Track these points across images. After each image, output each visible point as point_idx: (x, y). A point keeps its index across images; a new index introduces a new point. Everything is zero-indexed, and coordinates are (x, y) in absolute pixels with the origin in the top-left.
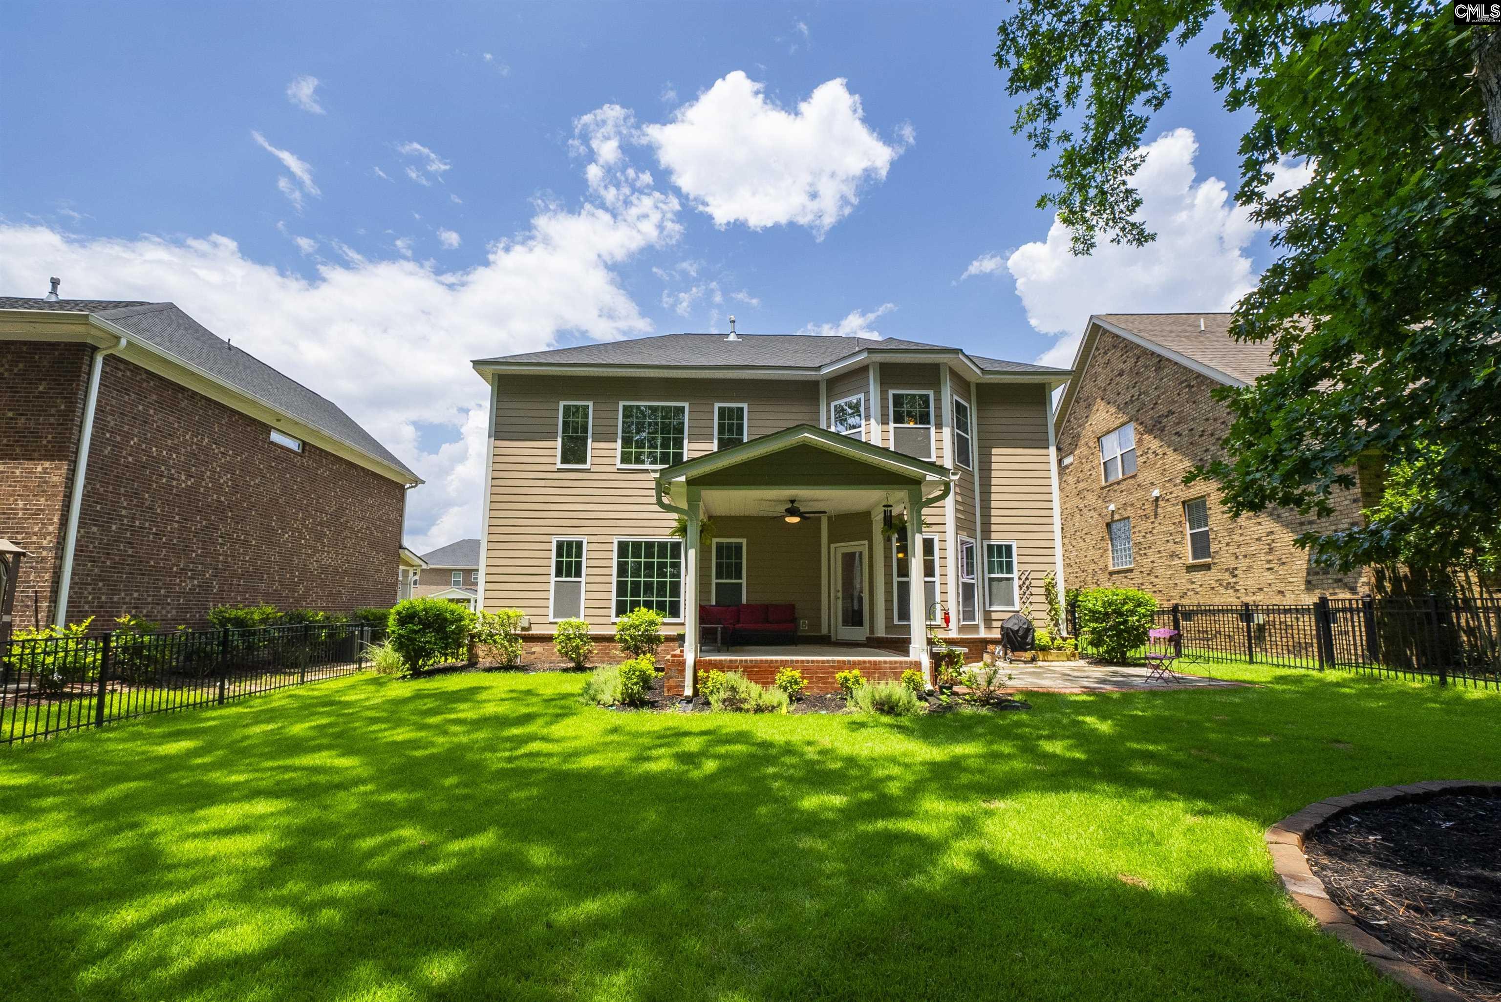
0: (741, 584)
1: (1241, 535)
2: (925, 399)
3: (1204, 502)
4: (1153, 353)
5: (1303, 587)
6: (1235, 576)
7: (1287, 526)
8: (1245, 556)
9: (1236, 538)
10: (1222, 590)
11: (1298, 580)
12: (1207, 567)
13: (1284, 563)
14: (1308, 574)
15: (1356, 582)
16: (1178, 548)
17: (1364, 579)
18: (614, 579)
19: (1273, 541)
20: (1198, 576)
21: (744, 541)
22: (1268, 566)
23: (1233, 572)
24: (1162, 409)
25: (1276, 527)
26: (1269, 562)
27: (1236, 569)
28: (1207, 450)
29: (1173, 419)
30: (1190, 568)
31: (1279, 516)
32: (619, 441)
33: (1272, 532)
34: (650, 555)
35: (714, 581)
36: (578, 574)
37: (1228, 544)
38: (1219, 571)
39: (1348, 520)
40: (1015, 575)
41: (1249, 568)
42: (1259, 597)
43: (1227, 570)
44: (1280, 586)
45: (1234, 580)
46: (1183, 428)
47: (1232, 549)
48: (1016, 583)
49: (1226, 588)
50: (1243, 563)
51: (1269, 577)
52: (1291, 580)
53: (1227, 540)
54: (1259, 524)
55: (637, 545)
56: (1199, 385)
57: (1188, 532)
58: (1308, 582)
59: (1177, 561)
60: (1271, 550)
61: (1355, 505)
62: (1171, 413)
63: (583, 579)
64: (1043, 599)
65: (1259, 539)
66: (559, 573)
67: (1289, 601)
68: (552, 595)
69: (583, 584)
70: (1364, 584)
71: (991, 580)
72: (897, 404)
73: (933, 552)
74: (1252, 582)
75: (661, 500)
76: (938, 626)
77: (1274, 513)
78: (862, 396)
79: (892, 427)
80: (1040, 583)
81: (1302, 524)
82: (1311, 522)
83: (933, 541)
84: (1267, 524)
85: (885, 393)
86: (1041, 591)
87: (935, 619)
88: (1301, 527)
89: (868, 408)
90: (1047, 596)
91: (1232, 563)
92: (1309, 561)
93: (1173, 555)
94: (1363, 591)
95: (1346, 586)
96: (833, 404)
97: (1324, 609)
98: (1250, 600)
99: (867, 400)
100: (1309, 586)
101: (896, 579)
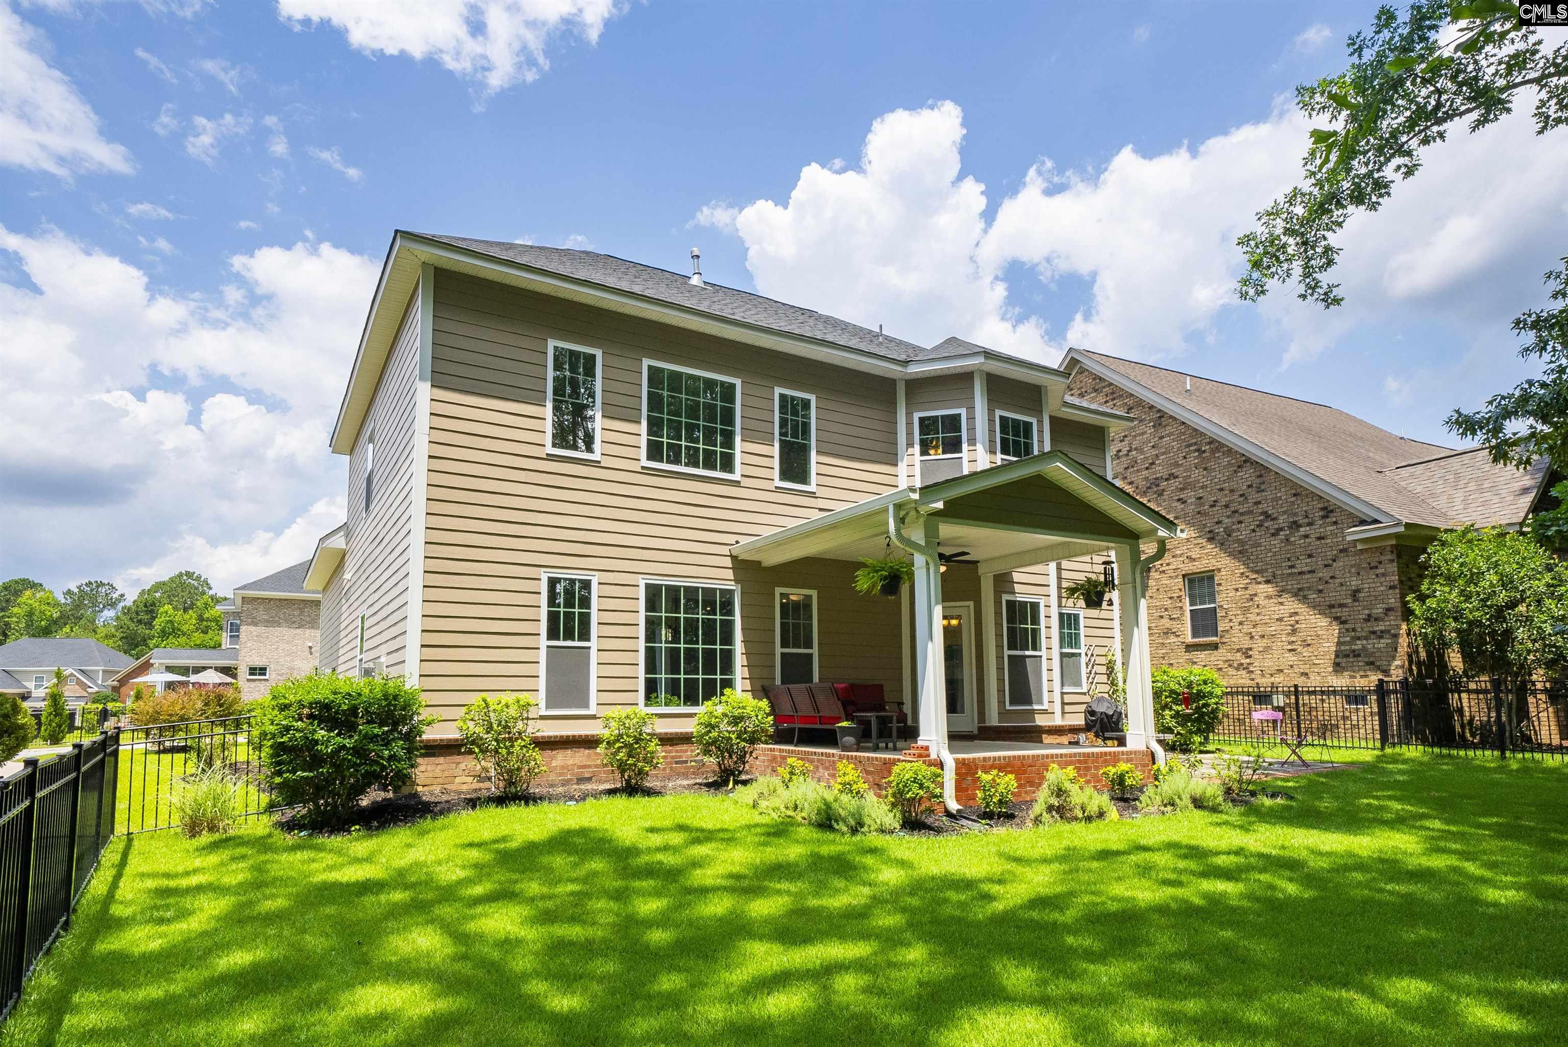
0: (811, 655)
1: (1258, 614)
2: (1028, 426)
3: (1211, 578)
4: (1151, 407)
5: (1331, 669)
6: (1250, 657)
7: (1314, 607)
8: (1263, 636)
9: (1252, 617)
10: (1232, 672)
11: (1326, 663)
12: (1215, 647)
13: (1309, 645)
14: (1337, 656)
15: (1390, 665)
16: (1175, 626)
17: (1398, 663)
18: (641, 645)
19: (1297, 622)
20: (1202, 656)
21: (814, 593)
22: (1290, 647)
23: (1246, 653)
24: (1160, 470)
25: (1302, 608)
26: (1291, 643)
27: (1251, 649)
28: (1219, 523)
29: (1174, 483)
30: (1190, 648)
31: (1305, 597)
32: (644, 423)
33: (1296, 613)
34: (674, 604)
35: (779, 650)
36: (585, 635)
37: (1241, 623)
38: (1230, 651)
39: (1384, 606)
40: (1083, 650)
41: (1267, 649)
42: (1278, 679)
43: (1238, 650)
44: (1305, 668)
45: (1248, 661)
46: (1190, 496)
47: (1246, 628)
48: (1084, 660)
49: (1237, 669)
50: (1260, 644)
51: (1291, 658)
52: (1317, 662)
53: (1240, 618)
54: (1281, 604)
55: (673, 591)
56: (1213, 452)
57: (1188, 608)
58: (1337, 664)
59: (1173, 639)
60: (1294, 632)
61: (1391, 591)
62: (1172, 476)
63: (593, 643)
64: (1104, 679)
65: (1280, 620)
66: (553, 633)
67: (1314, 681)
68: (542, 670)
69: (593, 653)
70: (1397, 667)
71: (1063, 655)
72: (1004, 429)
73: (1035, 620)
74: (1269, 663)
75: (898, 530)
76: (1045, 712)
77: (1299, 594)
78: (963, 412)
79: (999, 458)
80: (1103, 660)
81: (1331, 606)
82: (1341, 606)
83: (1035, 607)
84: (1291, 604)
85: (991, 412)
86: (1103, 669)
87: (1041, 703)
88: (1330, 609)
89: (972, 429)
90: (1109, 676)
91: (1246, 643)
92: (1339, 644)
93: (1167, 632)
94: (1397, 673)
95: (1378, 668)
96: (917, 416)
97: (1382, 691)
98: (1265, 682)
99: (971, 418)
100: (1338, 667)
101: (1007, 653)
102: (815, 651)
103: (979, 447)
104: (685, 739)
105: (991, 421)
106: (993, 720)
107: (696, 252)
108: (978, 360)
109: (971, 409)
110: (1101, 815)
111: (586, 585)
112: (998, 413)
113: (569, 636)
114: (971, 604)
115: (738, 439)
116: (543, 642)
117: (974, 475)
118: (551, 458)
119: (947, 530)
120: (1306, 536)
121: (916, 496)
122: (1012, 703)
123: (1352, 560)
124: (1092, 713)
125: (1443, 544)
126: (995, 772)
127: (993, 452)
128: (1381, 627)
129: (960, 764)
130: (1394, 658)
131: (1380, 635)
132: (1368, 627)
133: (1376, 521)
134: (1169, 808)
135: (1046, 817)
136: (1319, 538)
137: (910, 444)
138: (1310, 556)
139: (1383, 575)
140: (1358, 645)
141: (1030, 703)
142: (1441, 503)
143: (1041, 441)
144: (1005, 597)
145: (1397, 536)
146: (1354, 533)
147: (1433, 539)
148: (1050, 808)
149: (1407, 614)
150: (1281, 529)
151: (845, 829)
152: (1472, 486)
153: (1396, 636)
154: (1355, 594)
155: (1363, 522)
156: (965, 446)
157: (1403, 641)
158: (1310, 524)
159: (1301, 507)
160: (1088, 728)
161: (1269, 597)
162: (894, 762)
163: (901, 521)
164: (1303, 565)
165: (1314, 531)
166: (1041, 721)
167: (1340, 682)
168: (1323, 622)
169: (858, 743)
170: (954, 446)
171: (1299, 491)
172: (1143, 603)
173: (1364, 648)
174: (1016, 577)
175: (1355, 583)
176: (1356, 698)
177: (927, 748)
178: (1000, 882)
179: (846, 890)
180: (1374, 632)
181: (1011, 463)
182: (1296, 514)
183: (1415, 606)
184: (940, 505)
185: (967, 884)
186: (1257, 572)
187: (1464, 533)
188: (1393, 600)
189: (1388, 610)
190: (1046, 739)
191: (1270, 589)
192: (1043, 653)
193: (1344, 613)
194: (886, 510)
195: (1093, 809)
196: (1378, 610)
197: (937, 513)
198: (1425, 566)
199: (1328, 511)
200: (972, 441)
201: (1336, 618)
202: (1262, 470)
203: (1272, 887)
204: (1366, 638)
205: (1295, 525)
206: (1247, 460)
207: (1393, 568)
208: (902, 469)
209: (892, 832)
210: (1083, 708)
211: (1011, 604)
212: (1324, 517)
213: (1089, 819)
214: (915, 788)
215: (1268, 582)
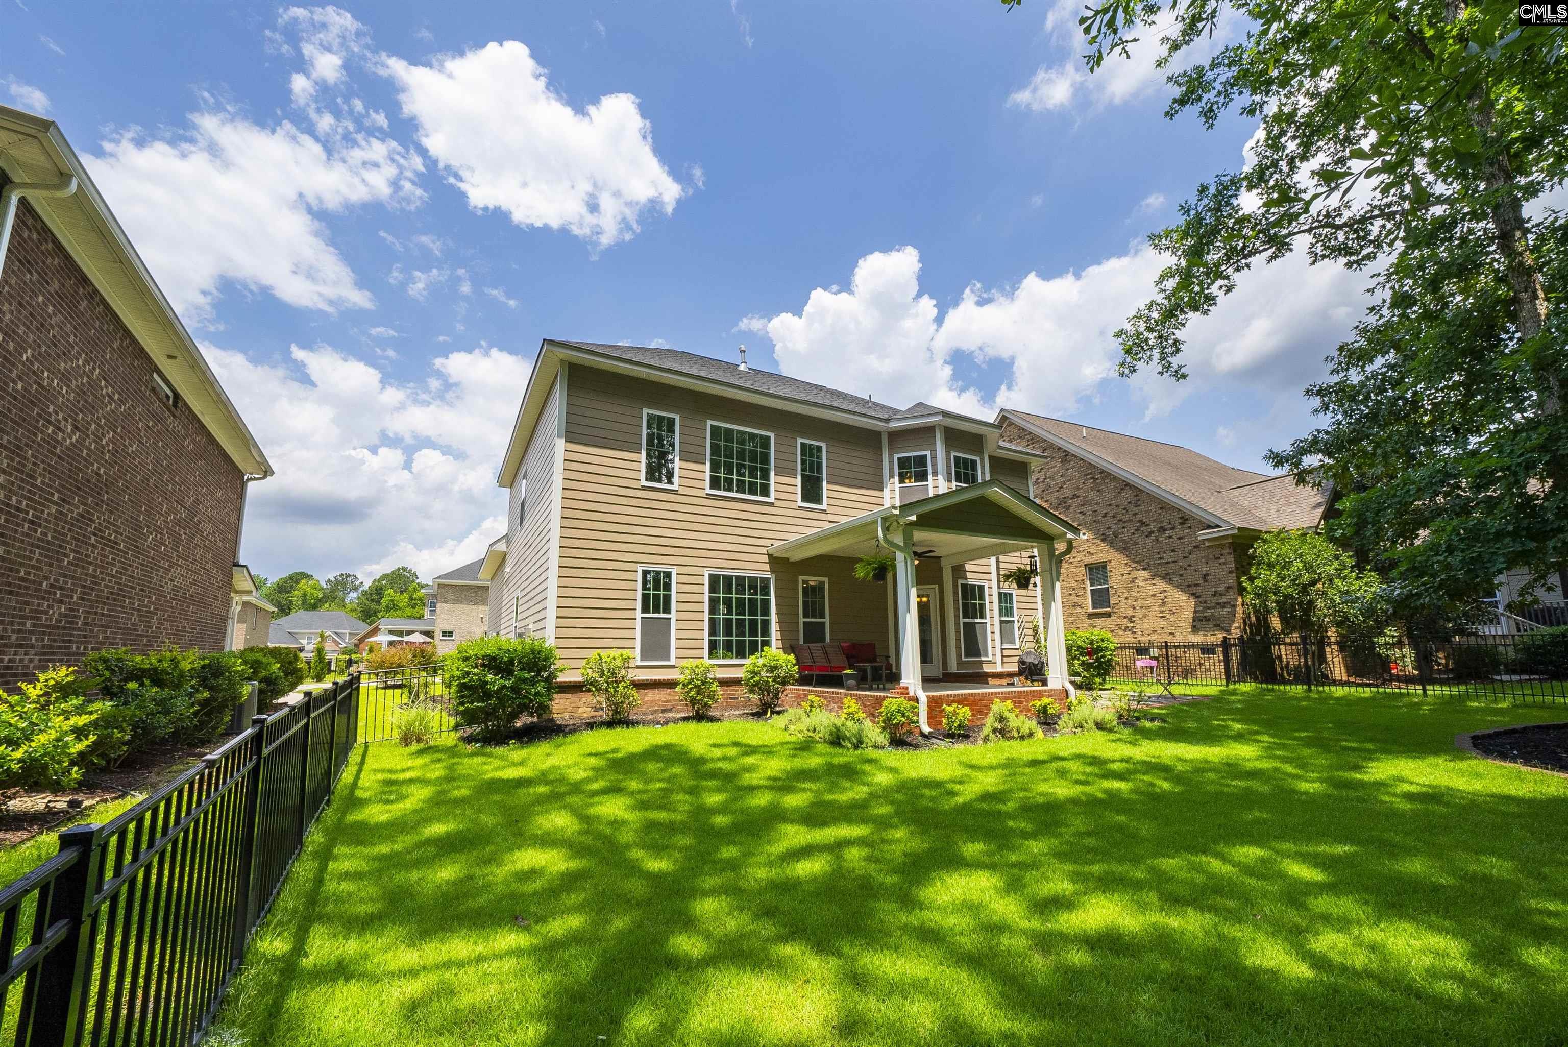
0: (824, 623)
1: (1138, 592)
2: (974, 463)
3: (1105, 567)
4: (1060, 449)
5: (1190, 630)
6: (1133, 622)
7: (1177, 587)
8: (1142, 608)
9: (1134, 594)
10: (1121, 632)
11: (1186, 626)
12: (1109, 615)
13: (1174, 613)
14: (1194, 621)
15: (1231, 627)
16: (1080, 600)
17: (1236, 625)
18: (706, 616)
19: (1166, 597)
20: (1099, 621)
21: (826, 580)
22: (1161, 615)
23: (1131, 619)
24: (1067, 492)
25: (1168, 587)
26: (1162, 612)
27: (1134, 617)
28: (1109, 528)
29: (1078, 501)
30: (1091, 616)
31: (1170, 580)
32: (708, 464)
33: (1165, 591)
34: (729, 589)
35: (802, 620)
36: (667, 610)
37: (1126, 599)
38: (1119, 618)
39: (1225, 585)
40: (1015, 619)
41: (1145, 616)
42: (1153, 637)
43: (1125, 618)
44: (1171, 630)
45: (1132, 625)
46: (1088, 509)
47: (1130, 602)
48: (1016, 625)
49: (1125, 631)
50: (1139, 613)
51: (1163, 623)
52: (1180, 625)
53: (1126, 595)
54: (1154, 584)
55: (728, 579)
56: (1103, 479)
57: (1089, 588)
58: (1194, 627)
59: (1079, 610)
60: (1164, 604)
61: (1230, 575)
62: (1076, 496)
63: (673, 616)
64: (1031, 638)
65: (1154, 596)
66: (645, 609)
67: (1179, 639)
68: (638, 634)
69: (673, 622)
70: (1235, 628)
71: (1001, 622)
72: (957, 465)
73: (982, 597)
74: (1146, 626)
75: (885, 535)
76: (989, 662)
77: (1167, 578)
78: (928, 453)
79: (954, 485)
80: (1030, 625)
81: (1189, 586)
82: (1196, 585)
83: (981, 588)
84: (1161, 585)
85: (948, 453)
86: (1031, 632)
87: (987, 656)
88: (1188, 588)
89: (934, 465)
90: (1034, 636)
91: (1130, 612)
92: (1195, 612)
93: (1075, 605)
94: (1236, 633)
95: (1223, 629)
96: (896, 456)
97: (1226, 644)
98: (1145, 639)
99: (934, 458)
100: (1195, 629)
101: (962, 621)
102: (827, 620)
103: (940, 477)
104: (737, 682)
105: (948, 459)
106: (953, 668)
107: (743, 347)
108: (940, 417)
109: (934, 451)
110: (1031, 735)
111: (668, 575)
112: (953, 454)
113: (656, 610)
114: (936, 586)
115: (772, 474)
116: (639, 615)
117: (937, 497)
118: (644, 488)
119: (919, 535)
120: (1170, 537)
121: (897, 512)
122: (966, 656)
123: (1203, 553)
124: (1023, 663)
125: (1265, 541)
126: (955, 705)
127: (950, 481)
128: (1224, 600)
129: (931, 700)
130: (1233, 622)
131: (1223, 605)
132: (1215, 600)
133: (1218, 526)
134: (1079, 730)
135: (992, 736)
136: (1179, 538)
137: (892, 476)
138: (1173, 551)
139: (1224, 563)
140: (1208, 613)
141: (978, 655)
142: (1261, 513)
143: (983, 473)
144: (960, 582)
145: (1233, 536)
146: (1203, 534)
147: (1256, 538)
148: (995, 731)
149: (1242, 590)
150: (1152, 532)
151: (849, 745)
152: (1282, 501)
153: (1234, 606)
154: (1205, 577)
155: (1209, 527)
156: (930, 477)
157: (1240, 610)
158: (1173, 529)
159: (1166, 517)
160: (1020, 673)
161: (1146, 580)
162: (884, 698)
163: (886, 529)
164: (1168, 557)
165: (1175, 534)
166: (987, 669)
167: (1197, 639)
168: (1184, 597)
169: (858, 685)
170: (922, 476)
171: (1164, 506)
172: (1058, 585)
173: (1213, 615)
174: (968, 567)
175: (1205, 569)
176: (1207, 650)
177: (907, 688)
178: (961, 782)
179: (851, 788)
180: (1219, 604)
181: (963, 488)
182: (1162, 522)
183: (1247, 585)
184: (914, 518)
185: (937, 784)
186: (1136, 562)
187: (1279, 533)
188: (1232, 581)
189: (1229, 588)
190: (991, 681)
191: (1146, 574)
192: (988, 620)
193: (1198, 591)
194: (876, 522)
195: (1025, 730)
196: (1222, 588)
197: (912, 524)
198: (1253, 557)
199: (1184, 520)
200: (935, 474)
201: (1193, 594)
202: (1138, 491)
203: (1152, 785)
204: (1214, 608)
205: (1162, 530)
206: (1128, 485)
207: (1231, 558)
208: (886, 492)
209: (882, 748)
210: (1017, 659)
211: (964, 587)
212: (1182, 524)
213: (1022, 738)
214: (899, 716)
215: (1144, 569)
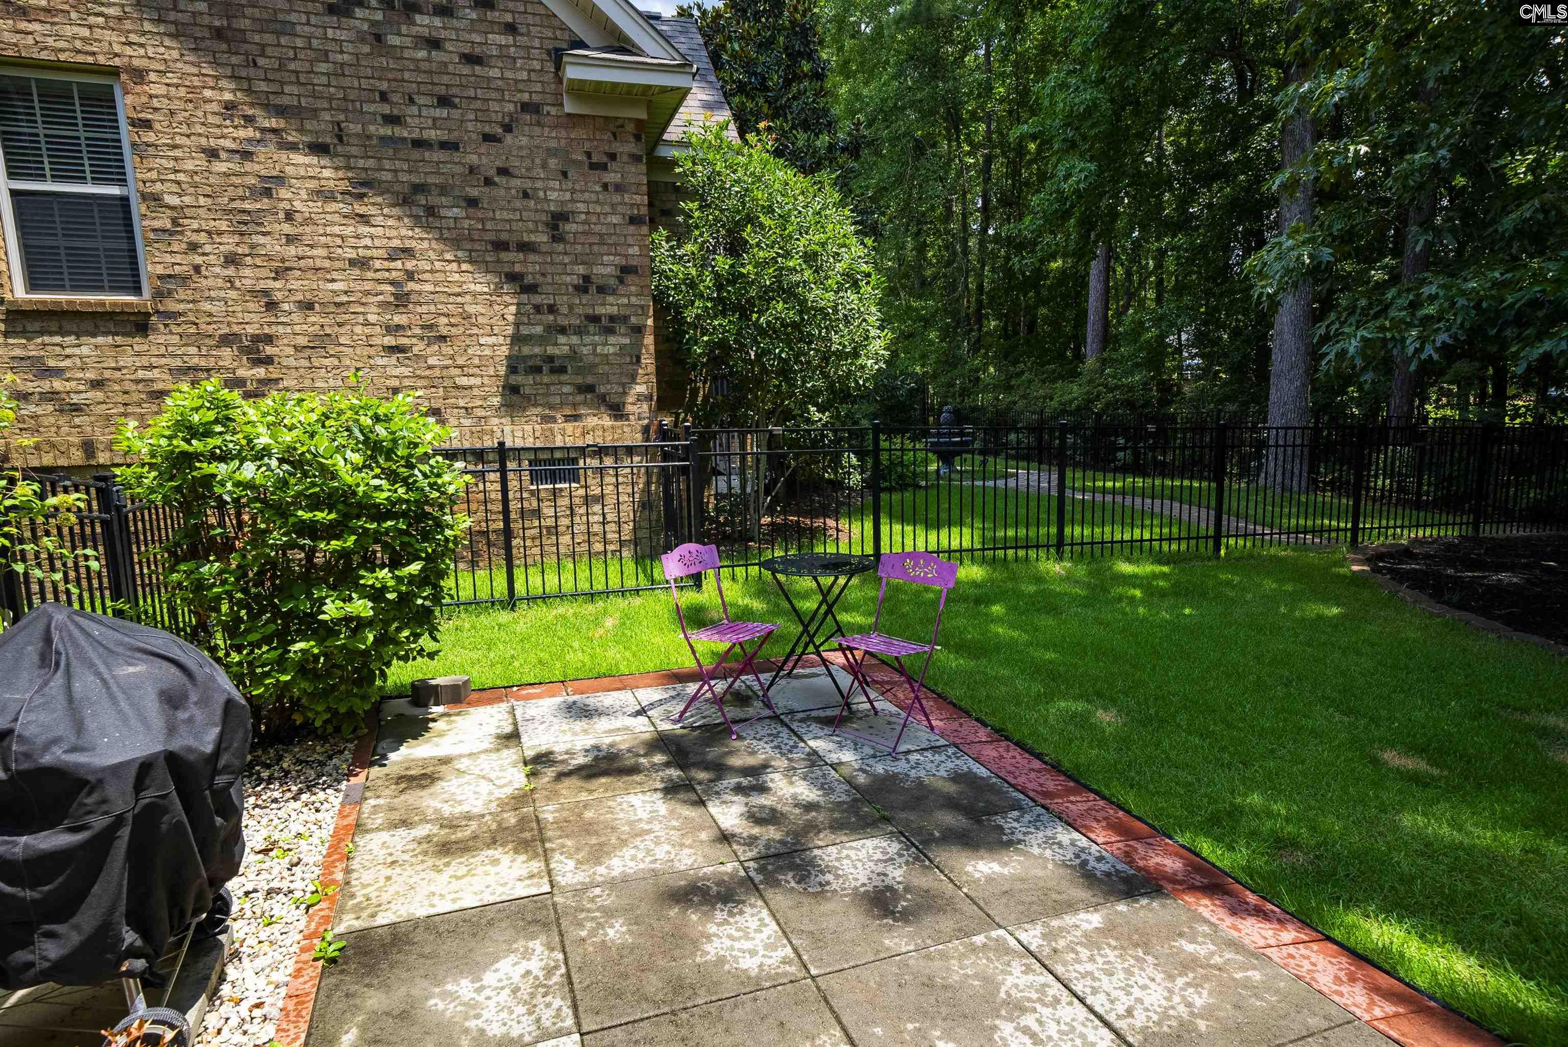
1: (291, 239)
3: (100, 95)
5: (496, 401)
6: (268, 361)
7: (455, 243)
8: (308, 306)
9: (271, 245)
11: (485, 383)
13: (443, 338)
14: (512, 369)
15: (625, 393)
17: (641, 389)
19: (410, 276)
22: (389, 341)
23: (253, 349)
25: (421, 239)
26: (393, 329)
27: (269, 339)
30: (23, 319)
31: (431, 211)
33: (408, 252)
37: (231, 260)
38: (189, 338)
39: (618, 260)
43: (226, 340)
45: (261, 372)
47: (248, 276)
52: (464, 381)
53: (229, 243)
54: (364, 219)
58: (511, 391)
60: (402, 300)
61: (632, 228)
65: (361, 263)
67: (456, 428)
70: (640, 398)
81: (500, 246)
82: (525, 247)
84: (389, 225)
91: (253, 320)
92: (517, 339)
94: (637, 412)
95: (602, 400)
100: (514, 397)
123: (553, 138)
128: (609, 307)
130: (633, 378)
131: (608, 326)
132: (584, 304)
138: (444, 101)
139: (619, 188)
140: (562, 346)
153: (639, 330)
154: (557, 220)
157: (650, 344)
161: (323, 195)
164: (425, 121)
165: (455, 34)
167: (521, 429)
168: (479, 283)
173: (574, 355)
180: (594, 319)
186: (281, 111)
191: (325, 170)
193: (530, 266)
196: (605, 270)
201: (512, 277)
204: (580, 331)
212: (481, 4)
215: (318, 149)
